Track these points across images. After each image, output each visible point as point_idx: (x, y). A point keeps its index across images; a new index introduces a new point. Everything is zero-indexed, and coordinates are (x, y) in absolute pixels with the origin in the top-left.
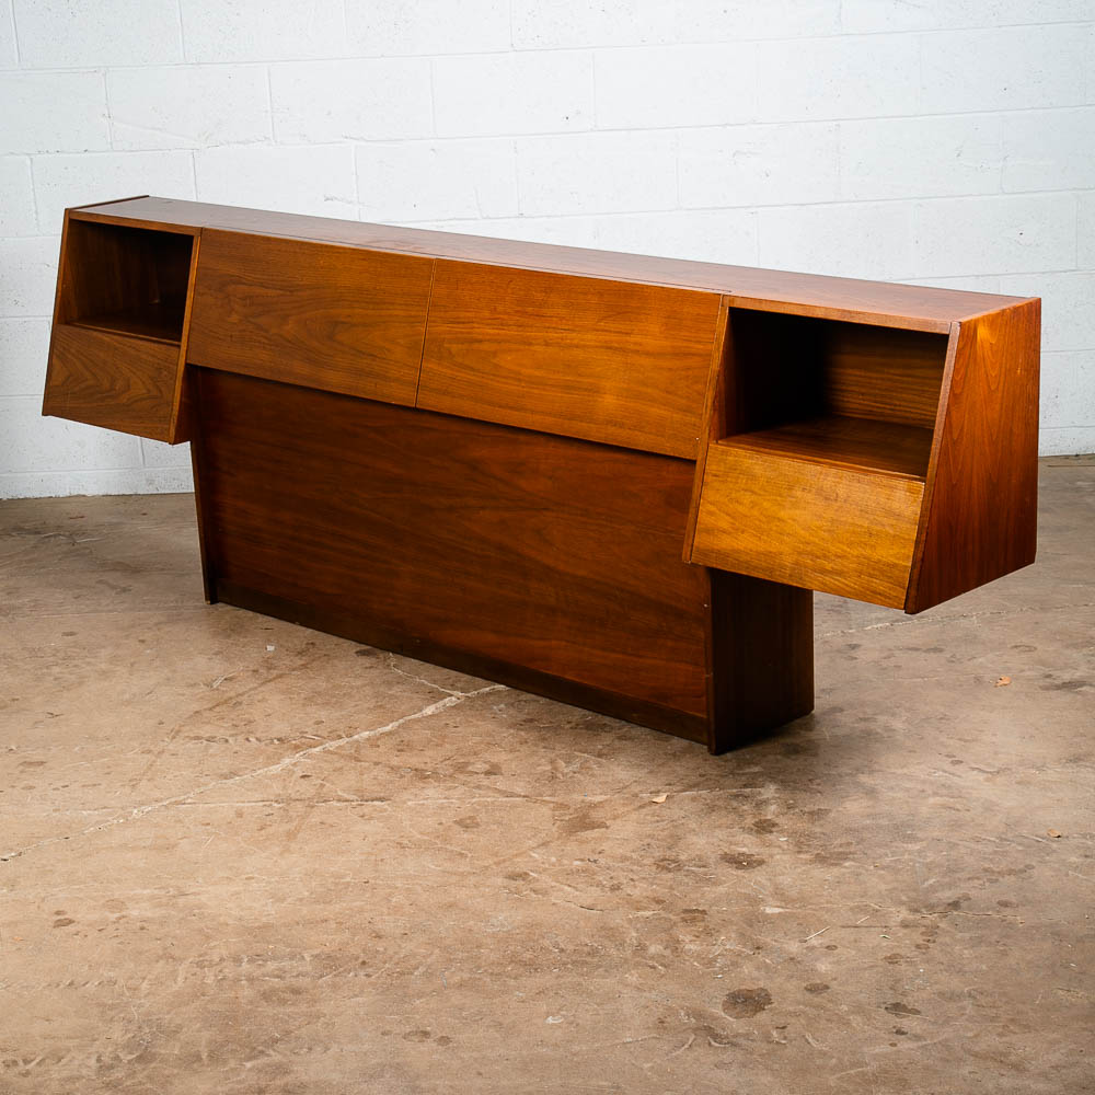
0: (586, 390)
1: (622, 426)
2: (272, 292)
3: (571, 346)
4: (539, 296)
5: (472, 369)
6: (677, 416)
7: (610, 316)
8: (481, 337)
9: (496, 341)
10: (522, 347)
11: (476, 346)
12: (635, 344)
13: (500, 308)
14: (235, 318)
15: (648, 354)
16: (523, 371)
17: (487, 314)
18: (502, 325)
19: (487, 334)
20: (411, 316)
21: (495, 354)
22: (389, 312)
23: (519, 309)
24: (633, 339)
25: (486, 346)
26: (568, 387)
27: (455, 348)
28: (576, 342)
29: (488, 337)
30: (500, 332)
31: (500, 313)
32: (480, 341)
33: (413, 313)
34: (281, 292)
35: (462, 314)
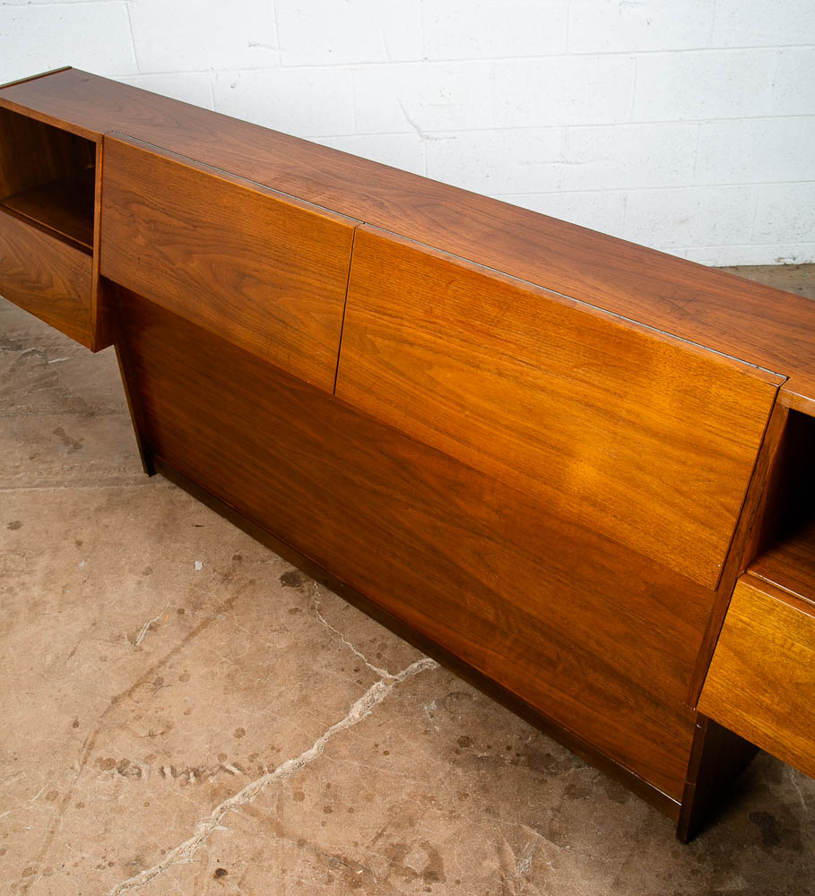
0: (553, 447)
1: (603, 509)
2: (175, 222)
3: (534, 387)
4: (493, 312)
5: (402, 374)
6: (691, 527)
7: (592, 364)
8: (412, 339)
9: (431, 349)
10: (466, 367)
11: (407, 348)
12: (629, 412)
13: (438, 311)
14: (140, 240)
15: (647, 431)
16: (468, 396)
17: (420, 314)
18: (440, 332)
19: (421, 338)
20: (325, 289)
21: (430, 365)
22: (302, 278)
23: (463, 318)
24: (628, 404)
25: (418, 352)
26: (528, 436)
27: (379, 341)
28: (541, 382)
29: (421, 342)
30: (439, 341)
31: (436, 317)
32: (412, 344)
33: (330, 287)
34: (185, 225)
35: (389, 305)
